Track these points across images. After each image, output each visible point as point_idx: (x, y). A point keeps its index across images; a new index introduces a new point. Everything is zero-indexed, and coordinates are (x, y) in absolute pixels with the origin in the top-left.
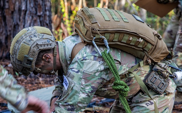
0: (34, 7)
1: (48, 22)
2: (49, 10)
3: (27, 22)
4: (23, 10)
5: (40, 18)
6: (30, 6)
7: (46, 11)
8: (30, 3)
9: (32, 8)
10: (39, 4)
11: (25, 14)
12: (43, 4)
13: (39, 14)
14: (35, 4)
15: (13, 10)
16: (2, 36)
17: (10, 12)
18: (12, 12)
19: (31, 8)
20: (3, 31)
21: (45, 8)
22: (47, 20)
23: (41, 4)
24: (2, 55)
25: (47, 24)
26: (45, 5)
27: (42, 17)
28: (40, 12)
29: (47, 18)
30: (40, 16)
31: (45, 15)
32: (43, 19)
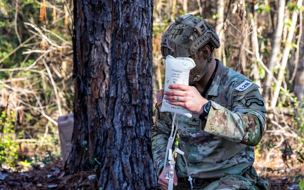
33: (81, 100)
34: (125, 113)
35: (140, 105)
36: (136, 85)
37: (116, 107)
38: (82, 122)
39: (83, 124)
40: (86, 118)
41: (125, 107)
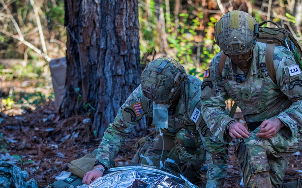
0: (116, 44)
1: (135, 63)
2: (136, 47)
3: (108, 64)
4: (102, 49)
5: (124, 58)
6: (111, 44)
7: (132, 48)
8: (111, 39)
9: (114, 46)
10: (123, 41)
11: (105, 54)
12: (128, 40)
13: (122, 53)
14: (118, 41)
15: (88, 45)
16: (74, 80)
17: (85, 47)
18: (88, 48)
19: (112, 46)
20: (75, 73)
21: (131, 44)
22: (133, 61)
23: (125, 40)
24: (74, 107)
25: (134, 66)
26: (131, 41)
27: (127, 56)
28: (124, 51)
29: (134, 58)
30: (124, 56)
31: (131, 54)
32: (128, 60)
33: (74, 48)
34: (114, 63)
35: (128, 55)
36: (124, 37)
37: (106, 58)
38: (75, 68)
39: (76, 70)
40: (78, 64)
41: (114, 57)
